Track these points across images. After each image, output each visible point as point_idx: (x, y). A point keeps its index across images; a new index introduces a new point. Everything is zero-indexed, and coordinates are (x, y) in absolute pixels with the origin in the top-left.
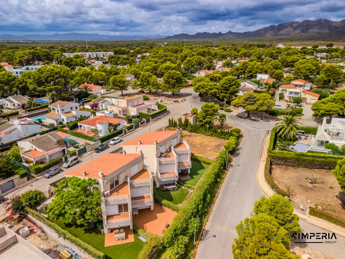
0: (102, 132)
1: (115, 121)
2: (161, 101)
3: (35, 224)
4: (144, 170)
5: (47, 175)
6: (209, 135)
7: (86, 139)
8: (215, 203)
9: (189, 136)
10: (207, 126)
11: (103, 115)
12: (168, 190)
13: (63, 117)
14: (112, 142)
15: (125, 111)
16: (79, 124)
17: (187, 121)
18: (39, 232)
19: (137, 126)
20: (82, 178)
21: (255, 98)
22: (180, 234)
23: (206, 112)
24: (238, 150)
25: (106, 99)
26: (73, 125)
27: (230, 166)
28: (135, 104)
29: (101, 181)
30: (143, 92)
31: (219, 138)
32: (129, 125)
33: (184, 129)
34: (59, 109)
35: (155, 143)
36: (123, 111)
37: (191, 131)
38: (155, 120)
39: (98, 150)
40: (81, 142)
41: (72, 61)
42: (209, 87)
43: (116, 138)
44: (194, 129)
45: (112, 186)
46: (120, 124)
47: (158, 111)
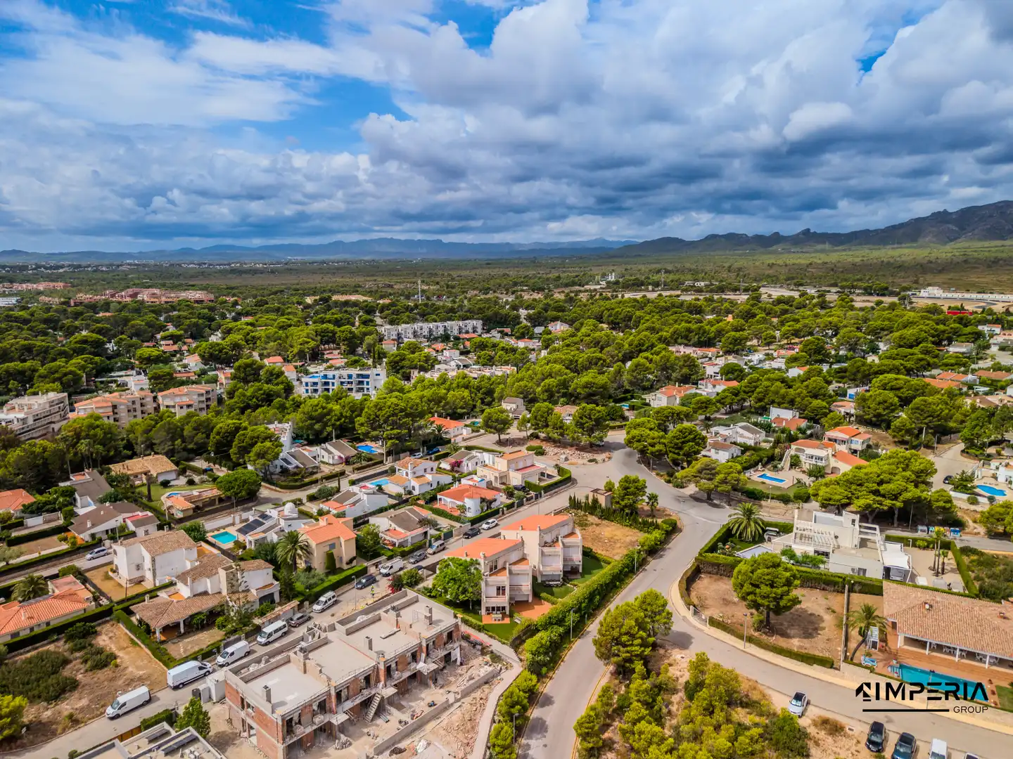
0: (472, 510)
1: (489, 495)
2: (566, 459)
4: (523, 559)
5: (412, 560)
6: (626, 526)
7: (449, 519)
9: (597, 525)
10: (627, 511)
11: (471, 483)
12: (550, 586)
13: (415, 483)
14: (485, 526)
15: (503, 478)
16: (439, 497)
17: (595, 501)
19: (521, 504)
20: (464, 558)
21: (714, 469)
22: (555, 623)
23: (626, 488)
24: (664, 550)
25: (474, 453)
26: (430, 497)
27: (642, 570)
28: (521, 465)
29: (482, 561)
30: (537, 437)
32: (509, 502)
33: (591, 514)
34: (409, 472)
35: (538, 529)
36: (501, 478)
37: (600, 518)
39: (468, 536)
40: (444, 523)
41: (404, 359)
42: (650, 441)
43: (490, 521)
44: (607, 515)
45: (491, 570)
46: (495, 500)
47: (558, 478)
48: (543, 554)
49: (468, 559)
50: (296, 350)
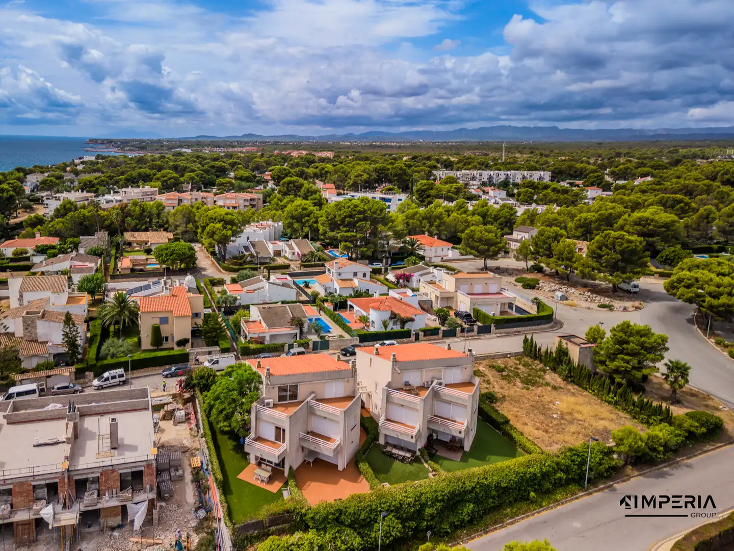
0: (376, 325)
2: (563, 298)
6: (610, 403)
7: (343, 329)
9: (555, 388)
11: (397, 296)
13: (338, 285)
14: (376, 346)
16: (349, 303)
19: (449, 334)
20: (255, 369)
25: (433, 269)
26: (341, 302)
27: (606, 487)
28: (476, 290)
29: (264, 379)
32: (435, 326)
33: (554, 370)
34: (335, 272)
35: (392, 358)
36: (445, 298)
37: (565, 379)
38: (505, 333)
39: (345, 352)
40: (335, 332)
43: (388, 342)
44: (578, 377)
46: (412, 320)
48: (389, 399)
50: (351, 182)
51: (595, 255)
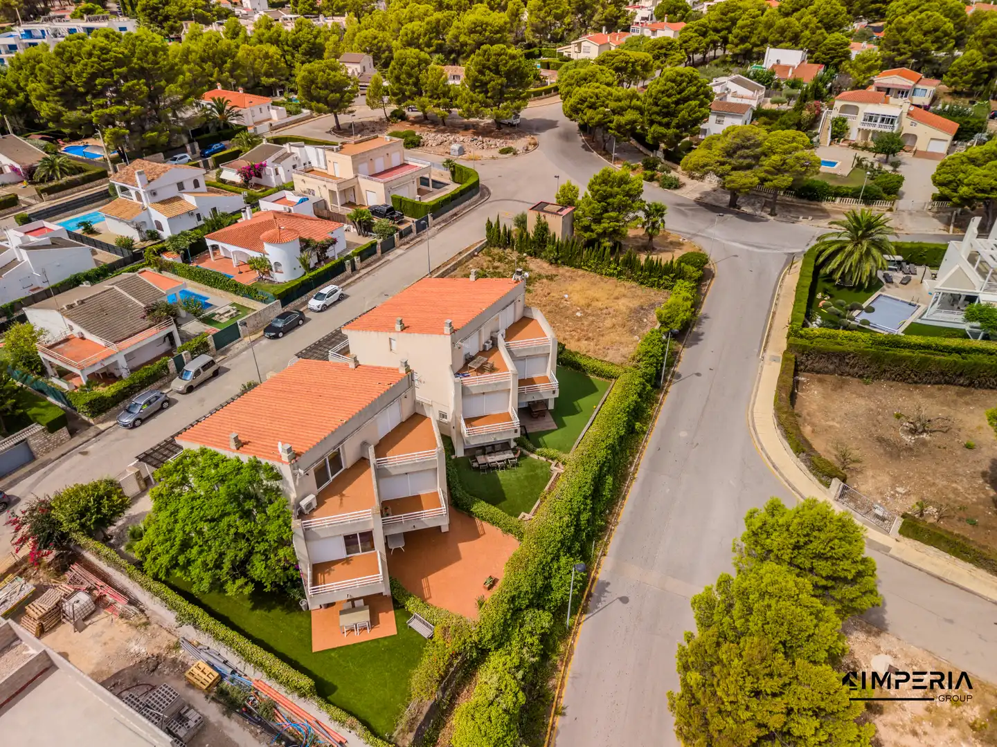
0: (283, 268)
1: (320, 232)
2: (462, 151)
3: (105, 578)
4: (416, 418)
5: (127, 420)
6: (611, 275)
7: (235, 292)
8: (627, 497)
9: (551, 278)
10: (607, 243)
11: (279, 207)
12: (490, 468)
13: (158, 215)
14: (314, 303)
15: (349, 193)
16: (209, 243)
17: (543, 229)
18: (121, 605)
19: (389, 246)
20: (231, 454)
21: (759, 145)
22: (527, 607)
23: (604, 198)
24: (699, 322)
25: (286, 147)
26: (192, 246)
27: (672, 376)
28: (380, 166)
29: (286, 471)
30: (403, 118)
31: (642, 283)
32: (365, 241)
33: (535, 255)
34: (141, 192)
35: (447, 330)
36: (344, 192)
37: (554, 262)
38: (444, 221)
39: (274, 332)
40: (221, 302)
41: (168, 3)
42: (613, 105)
43: (326, 290)
44: (567, 256)
45: (321, 475)
46: (334, 242)
47: (453, 188)
48: (465, 392)
49: (245, 458)
51: (478, 84)
